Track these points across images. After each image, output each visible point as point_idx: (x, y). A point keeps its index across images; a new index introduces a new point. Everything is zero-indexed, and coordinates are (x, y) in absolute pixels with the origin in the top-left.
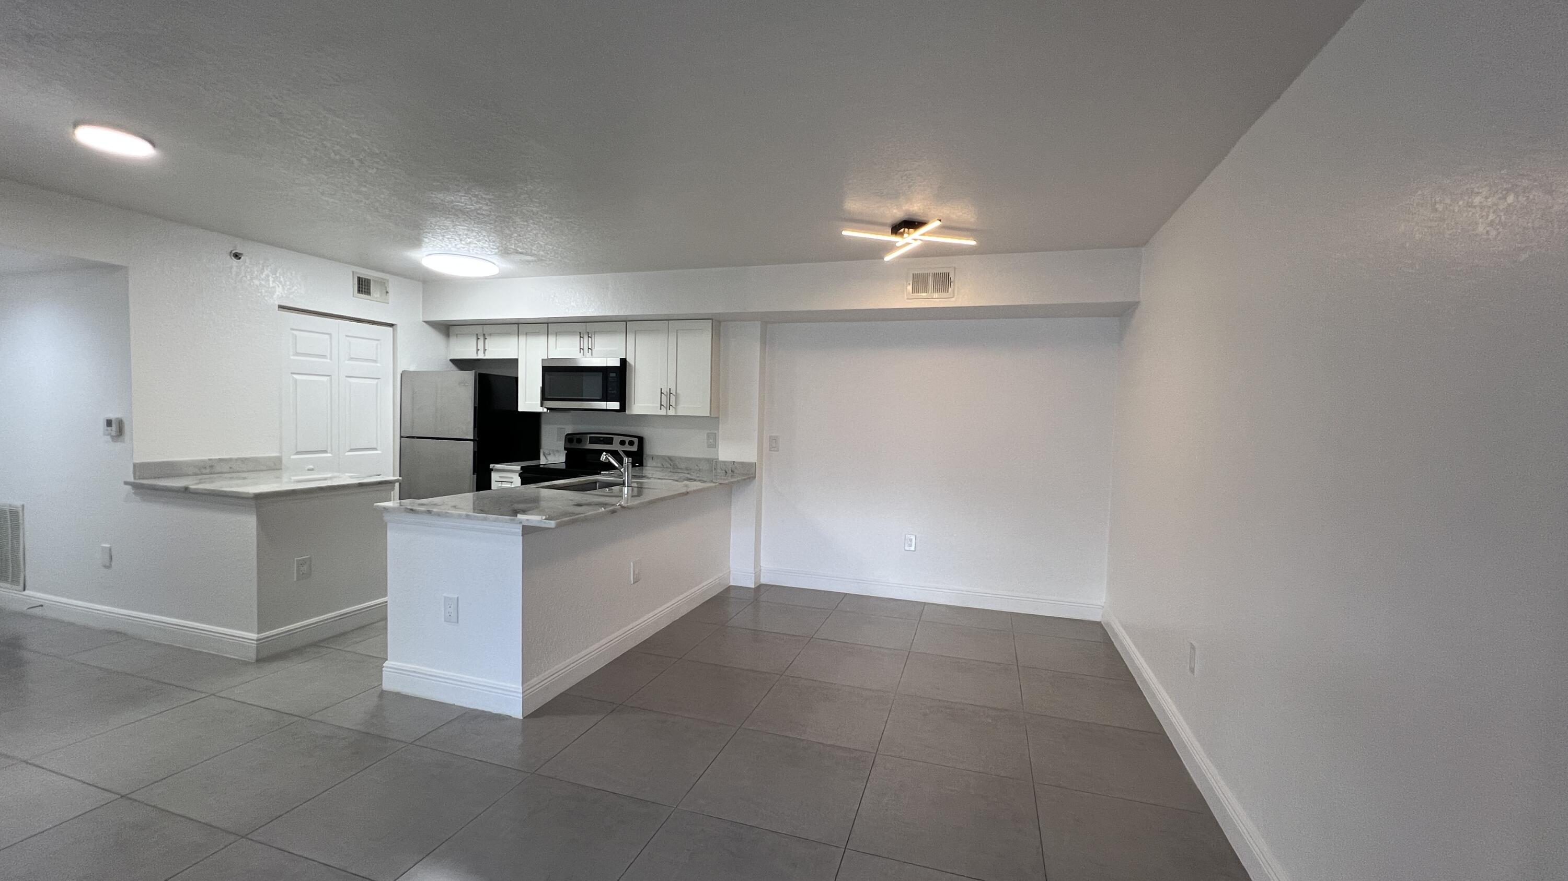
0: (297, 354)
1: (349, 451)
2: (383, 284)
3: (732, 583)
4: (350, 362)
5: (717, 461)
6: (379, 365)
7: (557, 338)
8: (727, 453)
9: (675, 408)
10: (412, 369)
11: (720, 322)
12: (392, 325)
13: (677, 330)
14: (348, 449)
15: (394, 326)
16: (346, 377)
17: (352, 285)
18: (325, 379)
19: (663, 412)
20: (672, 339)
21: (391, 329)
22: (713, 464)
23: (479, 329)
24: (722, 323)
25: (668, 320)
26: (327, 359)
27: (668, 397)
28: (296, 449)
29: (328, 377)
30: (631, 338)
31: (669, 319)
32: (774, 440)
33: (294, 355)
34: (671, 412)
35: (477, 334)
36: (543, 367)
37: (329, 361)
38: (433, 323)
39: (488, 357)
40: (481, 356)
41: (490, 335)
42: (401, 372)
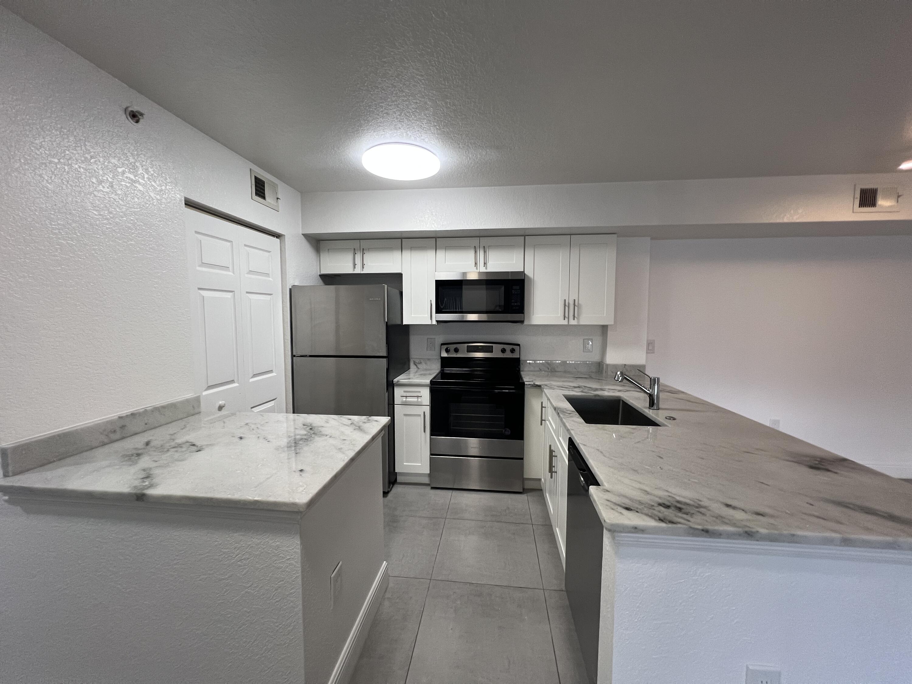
0: (203, 264)
1: (252, 377)
2: (274, 187)
4: (249, 276)
5: (606, 365)
6: (271, 279)
7: (446, 251)
8: (617, 356)
9: (578, 319)
10: (296, 284)
12: (277, 236)
13: (580, 244)
14: (252, 375)
15: (281, 238)
16: (247, 292)
17: (249, 187)
18: (229, 295)
19: (565, 322)
21: (278, 240)
23: (356, 244)
25: (571, 235)
26: (229, 271)
27: (572, 308)
28: (207, 383)
29: (231, 294)
31: (572, 233)
33: (200, 266)
34: (573, 322)
35: (355, 249)
36: (437, 283)
37: (231, 273)
38: (307, 236)
39: (366, 271)
40: (358, 271)
41: (369, 249)
42: (289, 286)
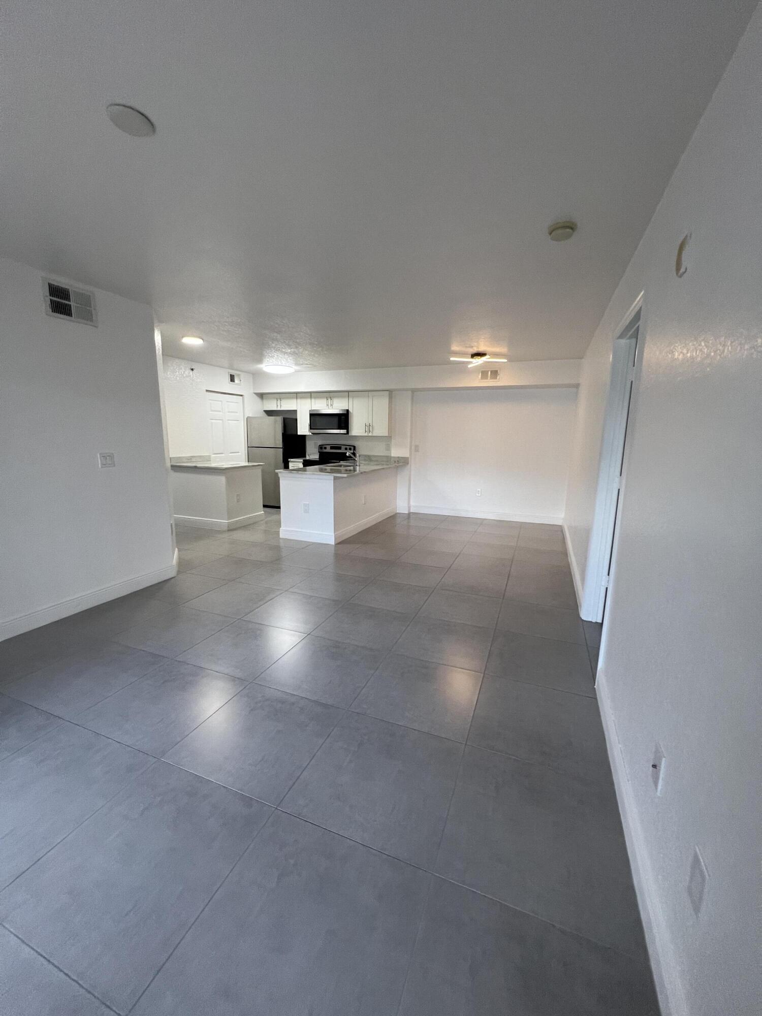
2: (239, 375)
3: (398, 512)
4: (229, 413)
5: (391, 457)
6: (238, 414)
7: (316, 400)
8: (395, 453)
9: (372, 432)
10: (250, 416)
11: (392, 391)
12: (241, 395)
13: (372, 396)
15: (243, 396)
16: (228, 420)
17: (227, 379)
18: (221, 421)
19: (366, 434)
20: (371, 400)
21: (241, 397)
22: (388, 459)
23: (278, 396)
24: (393, 392)
25: (369, 391)
27: (369, 427)
28: (213, 452)
30: (351, 400)
32: (417, 446)
33: (211, 412)
34: (370, 434)
35: (277, 398)
36: (310, 414)
37: (222, 413)
38: (257, 394)
39: (282, 409)
40: (279, 409)
41: (283, 398)
42: (246, 417)
